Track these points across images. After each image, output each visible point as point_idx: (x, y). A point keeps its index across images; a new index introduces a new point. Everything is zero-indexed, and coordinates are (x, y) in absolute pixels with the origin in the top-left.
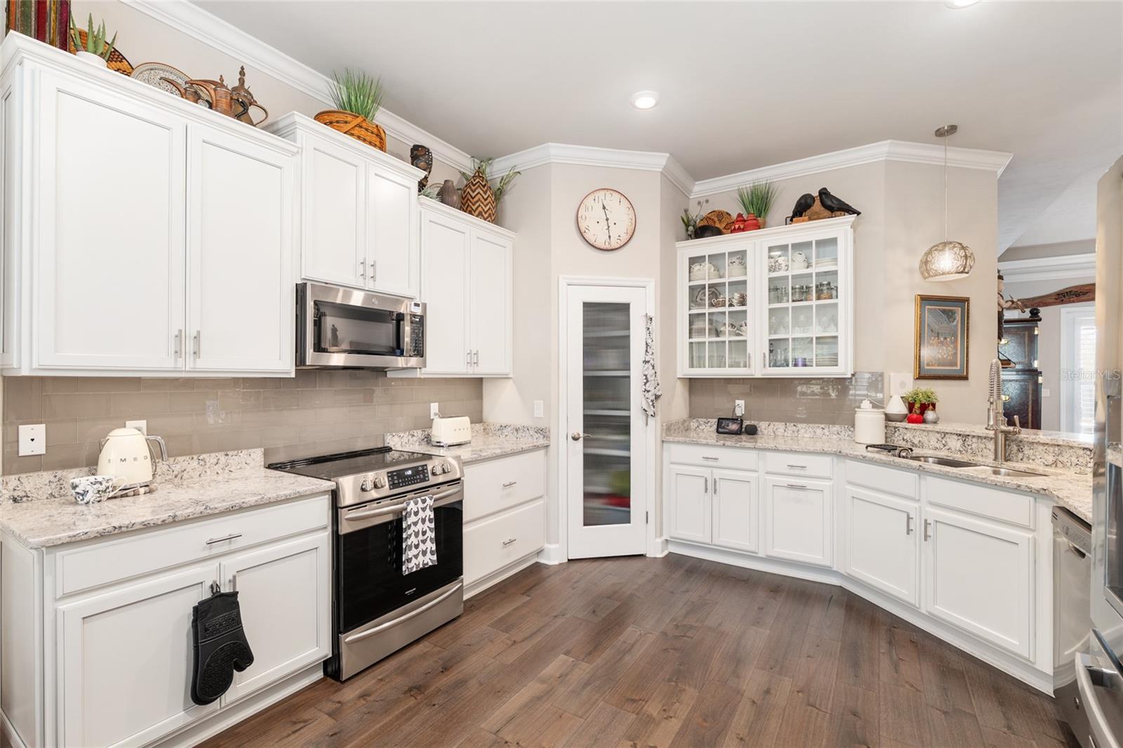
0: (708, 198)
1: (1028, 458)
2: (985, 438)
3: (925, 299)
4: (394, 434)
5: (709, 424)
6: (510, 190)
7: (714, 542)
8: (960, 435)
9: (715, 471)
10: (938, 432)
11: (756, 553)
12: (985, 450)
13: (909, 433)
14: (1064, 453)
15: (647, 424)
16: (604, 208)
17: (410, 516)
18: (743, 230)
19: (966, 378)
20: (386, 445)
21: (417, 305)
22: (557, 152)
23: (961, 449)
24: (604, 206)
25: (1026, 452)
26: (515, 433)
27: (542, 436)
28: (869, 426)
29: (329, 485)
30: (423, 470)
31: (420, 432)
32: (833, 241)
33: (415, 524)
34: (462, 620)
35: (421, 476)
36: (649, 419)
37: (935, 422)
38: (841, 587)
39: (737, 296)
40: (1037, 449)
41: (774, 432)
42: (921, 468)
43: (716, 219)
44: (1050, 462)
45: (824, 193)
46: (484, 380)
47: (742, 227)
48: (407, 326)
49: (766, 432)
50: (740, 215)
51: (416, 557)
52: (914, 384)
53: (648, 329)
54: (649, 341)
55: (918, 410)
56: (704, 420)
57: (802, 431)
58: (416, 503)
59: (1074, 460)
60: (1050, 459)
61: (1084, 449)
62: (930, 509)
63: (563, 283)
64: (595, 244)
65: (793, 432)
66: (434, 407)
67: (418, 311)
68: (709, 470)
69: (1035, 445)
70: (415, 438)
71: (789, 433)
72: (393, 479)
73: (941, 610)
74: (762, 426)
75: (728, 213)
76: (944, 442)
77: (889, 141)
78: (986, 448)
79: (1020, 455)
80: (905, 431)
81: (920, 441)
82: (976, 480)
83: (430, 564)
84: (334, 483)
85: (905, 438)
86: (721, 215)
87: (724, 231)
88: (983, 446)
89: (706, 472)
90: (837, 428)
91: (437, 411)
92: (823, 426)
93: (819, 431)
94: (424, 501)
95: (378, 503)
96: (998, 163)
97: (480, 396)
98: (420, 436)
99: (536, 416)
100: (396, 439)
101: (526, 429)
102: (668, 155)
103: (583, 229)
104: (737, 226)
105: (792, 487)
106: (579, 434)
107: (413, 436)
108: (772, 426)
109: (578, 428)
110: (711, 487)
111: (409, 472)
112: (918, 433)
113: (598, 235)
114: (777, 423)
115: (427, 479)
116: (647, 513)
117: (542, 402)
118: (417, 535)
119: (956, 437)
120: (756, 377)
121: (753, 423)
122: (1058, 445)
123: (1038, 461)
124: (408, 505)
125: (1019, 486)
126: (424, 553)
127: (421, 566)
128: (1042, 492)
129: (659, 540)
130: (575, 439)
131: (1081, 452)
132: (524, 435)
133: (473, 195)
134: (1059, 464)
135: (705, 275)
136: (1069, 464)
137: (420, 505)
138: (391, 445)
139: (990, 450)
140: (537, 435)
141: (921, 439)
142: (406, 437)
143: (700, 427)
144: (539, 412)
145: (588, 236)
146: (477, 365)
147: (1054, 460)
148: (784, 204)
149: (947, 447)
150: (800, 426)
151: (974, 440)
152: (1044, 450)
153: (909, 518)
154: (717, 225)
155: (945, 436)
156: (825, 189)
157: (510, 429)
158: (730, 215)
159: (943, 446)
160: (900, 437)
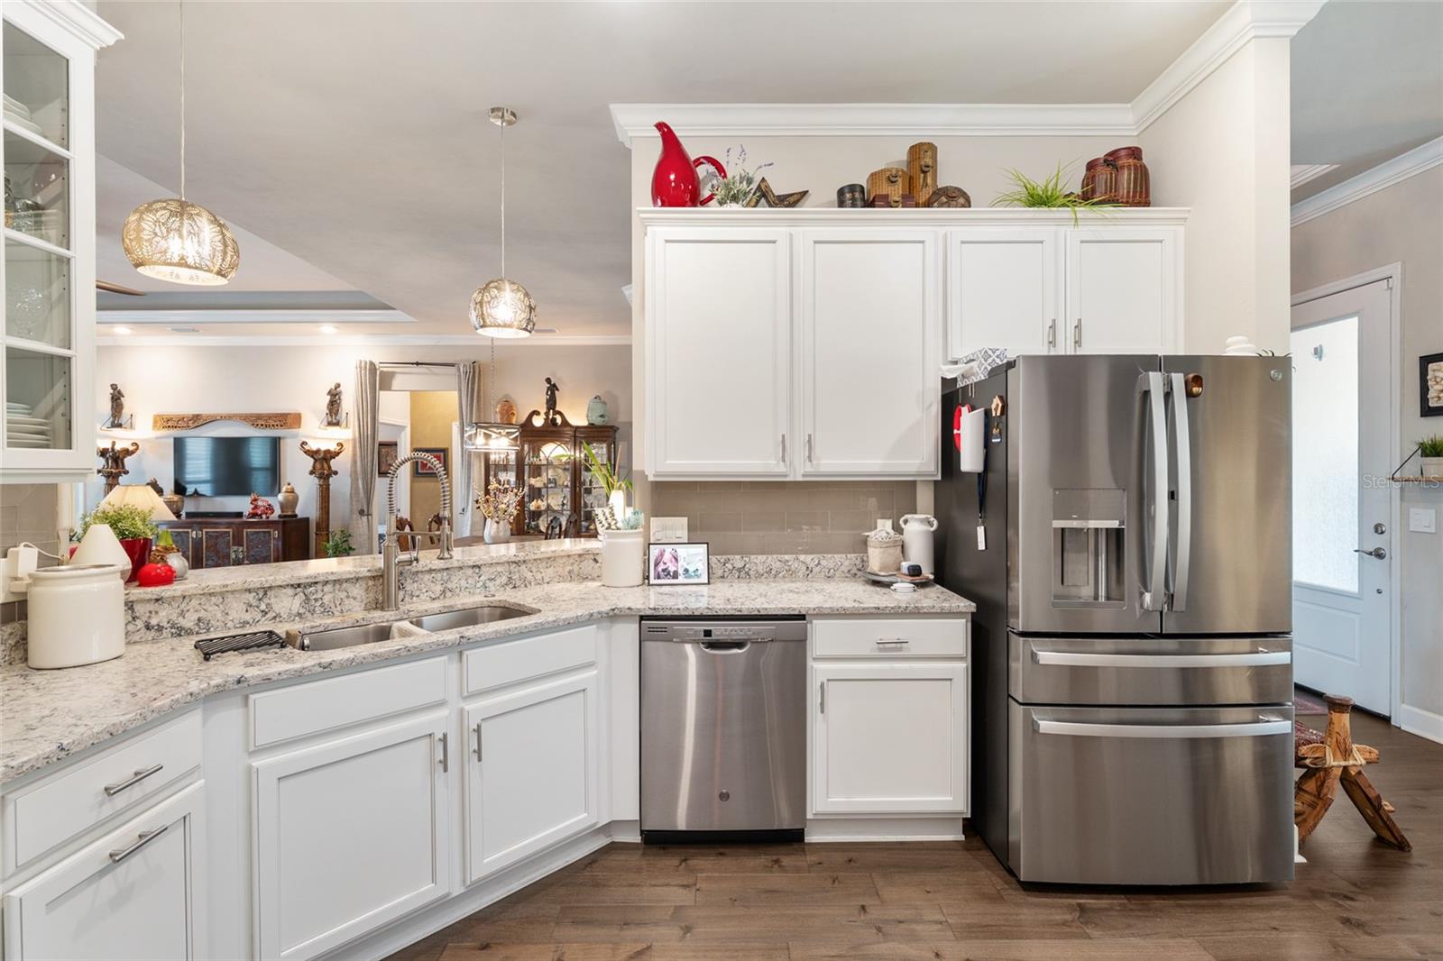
1: (412, 596)
2: (347, 580)
8: (299, 585)
10: (249, 591)
12: (347, 601)
14: (453, 578)
23: (301, 611)
40: (422, 579)
42: (464, 640)
44: (438, 593)
59: (463, 583)
60: (438, 588)
61: (474, 567)
69: (420, 575)
76: (263, 607)
78: (348, 597)
79: (401, 594)
80: (152, 607)
81: (199, 620)
82: (546, 626)
85: (154, 622)
88: (343, 595)
112: (194, 602)
119: (290, 591)
122: (447, 569)
123: (423, 597)
125: (591, 615)
128: (611, 613)
131: (470, 572)
134: (448, 594)
136: (458, 590)
139: (354, 599)
141: (202, 614)
147: (442, 589)
149: (271, 615)
151: (328, 588)
152: (431, 579)
155: (265, 594)
159: (264, 613)
160: (140, 624)
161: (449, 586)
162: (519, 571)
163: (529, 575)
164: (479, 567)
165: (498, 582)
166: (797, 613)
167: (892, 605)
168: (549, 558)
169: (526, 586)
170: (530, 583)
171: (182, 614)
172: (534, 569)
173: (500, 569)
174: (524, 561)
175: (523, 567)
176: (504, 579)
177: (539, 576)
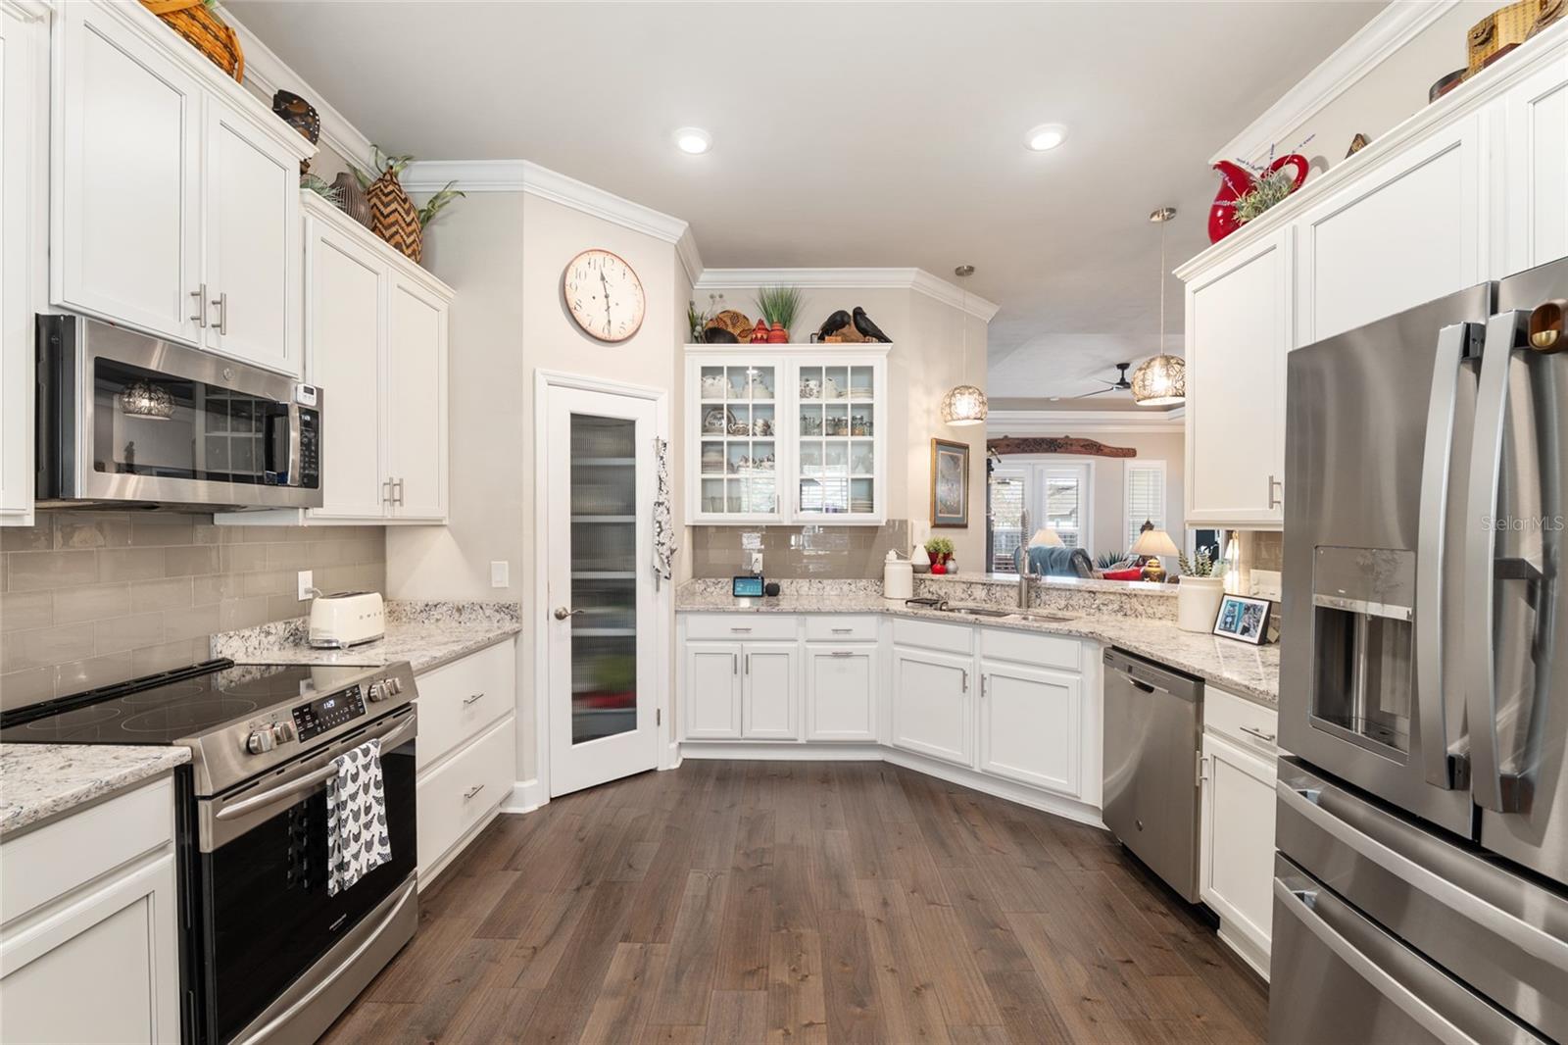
0: (724, 293)
1: (1045, 604)
2: (1008, 586)
3: (940, 444)
4: (232, 633)
5: (720, 585)
6: (443, 217)
7: (745, 735)
8: (985, 584)
9: (745, 644)
10: (964, 583)
11: (796, 740)
13: (936, 585)
15: (658, 589)
16: (603, 278)
17: (345, 785)
18: (767, 341)
19: (965, 526)
20: (214, 657)
21: (311, 391)
22: (535, 178)
23: (986, 599)
24: (602, 274)
25: (1043, 598)
26: (457, 615)
27: (508, 617)
28: (898, 577)
29: (176, 753)
30: (354, 695)
31: (281, 626)
32: (868, 370)
33: (353, 797)
34: (418, 943)
35: (352, 707)
36: (661, 584)
37: (955, 573)
38: (883, 761)
39: (760, 422)
40: (1052, 594)
41: (797, 591)
42: (977, 622)
43: (729, 322)
44: (1062, 606)
45: (859, 313)
46: (388, 531)
47: (765, 337)
48: (294, 430)
49: (787, 591)
50: (761, 322)
51: (356, 857)
52: (932, 533)
53: (662, 458)
54: (663, 475)
55: (939, 560)
56: (713, 580)
57: (828, 588)
58: (354, 759)
59: (1081, 601)
60: (1063, 603)
61: (1090, 592)
62: (984, 663)
63: (541, 381)
64: (589, 329)
65: (819, 589)
66: (305, 579)
67: (310, 401)
68: (737, 645)
69: (1050, 590)
70: (271, 638)
71: (814, 591)
72: (304, 721)
73: (997, 766)
74: (784, 584)
75: (745, 317)
76: (970, 593)
77: (916, 269)
78: (1011, 596)
79: (1038, 601)
80: (930, 582)
81: (946, 593)
83: (380, 862)
84: (187, 750)
85: (934, 590)
86: (736, 317)
87: (739, 338)
88: (1006, 594)
89: (734, 647)
90: (863, 583)
91: (310, 585)
92: (849, 581)
93: (846, 587)
94: (366, 752)
95: (278, 773)
96: (988, 311)
97: (380, 557)
98: (281, 633)
99: (494, 585)
100: (236, 643)
101: (477, 608)
102: (687, 224)
103: (572, 305)
104: (759, 335)
105: (836, 655)
106: (565, 609)
107: (268, 633)
108: (795, 583)
109: (564, 601)
110: (742, 666)
111: (331, 703)
112: (943, 584)
113: (592, 315)
114: (800, 581)
115: (361, 710)
116: (659, 711)
117: (506, 563)
118: (356, 816)
119: (981, 587)
120: (785, 524)
121: (774, 581)
122: (1070, 590)
123: (1052, 606)
124: (340, 764)
126: (369, 846)
127: (365, 871)
128: (1090, 635)
129: (674, 745)
130: (560, 617)
131: (1087, 595)
132: (473, 616)
133: (386, 211)
134: (1070, 608)
135: (722, 392)
136: (1077, 607)
137: (361, 760)
138: (227, 654)
139: (1014, 598)
140: (498, 616)
141: (947, 590)
142: (254, 636)
143: (708, 590)
144: (501, 576)
145: (579, 315)
146: (401, 505)
147: (1066, 603)
148: (811, 318)
149: (974, 597)
150: (825, 582)
151: (998, 588)
152: (1058, 595)
153: (965, 675)
154: (730, 329)
155: (968, 586)
156: (860, 308)
157: (445, 608)
158: (747, 319)
159: (970, 596)
160: (926, 590)
161: (1071, 602)
162: (1130, 603)
163: (1140, 608)
164: (1094, 593)
165: (1110, 607)
166: (1186, 670)
167: (1262, 689)
168: (1161, 597)
169: (1136, 616)
170: (1141, 615)
171: (940, 589)
172: (1145, 604)
173: (1112, 597)
174: (1135, 595)
175: (1134, 600)
176: (1116, 607)
177: (1150, 611)
